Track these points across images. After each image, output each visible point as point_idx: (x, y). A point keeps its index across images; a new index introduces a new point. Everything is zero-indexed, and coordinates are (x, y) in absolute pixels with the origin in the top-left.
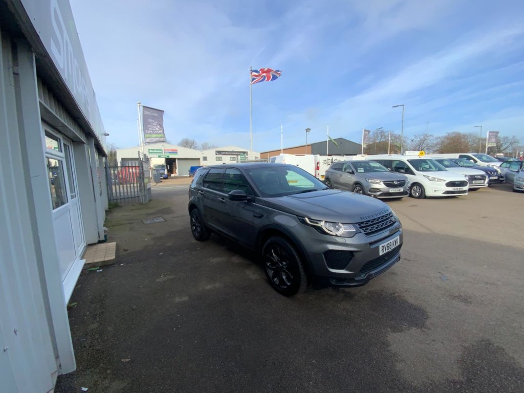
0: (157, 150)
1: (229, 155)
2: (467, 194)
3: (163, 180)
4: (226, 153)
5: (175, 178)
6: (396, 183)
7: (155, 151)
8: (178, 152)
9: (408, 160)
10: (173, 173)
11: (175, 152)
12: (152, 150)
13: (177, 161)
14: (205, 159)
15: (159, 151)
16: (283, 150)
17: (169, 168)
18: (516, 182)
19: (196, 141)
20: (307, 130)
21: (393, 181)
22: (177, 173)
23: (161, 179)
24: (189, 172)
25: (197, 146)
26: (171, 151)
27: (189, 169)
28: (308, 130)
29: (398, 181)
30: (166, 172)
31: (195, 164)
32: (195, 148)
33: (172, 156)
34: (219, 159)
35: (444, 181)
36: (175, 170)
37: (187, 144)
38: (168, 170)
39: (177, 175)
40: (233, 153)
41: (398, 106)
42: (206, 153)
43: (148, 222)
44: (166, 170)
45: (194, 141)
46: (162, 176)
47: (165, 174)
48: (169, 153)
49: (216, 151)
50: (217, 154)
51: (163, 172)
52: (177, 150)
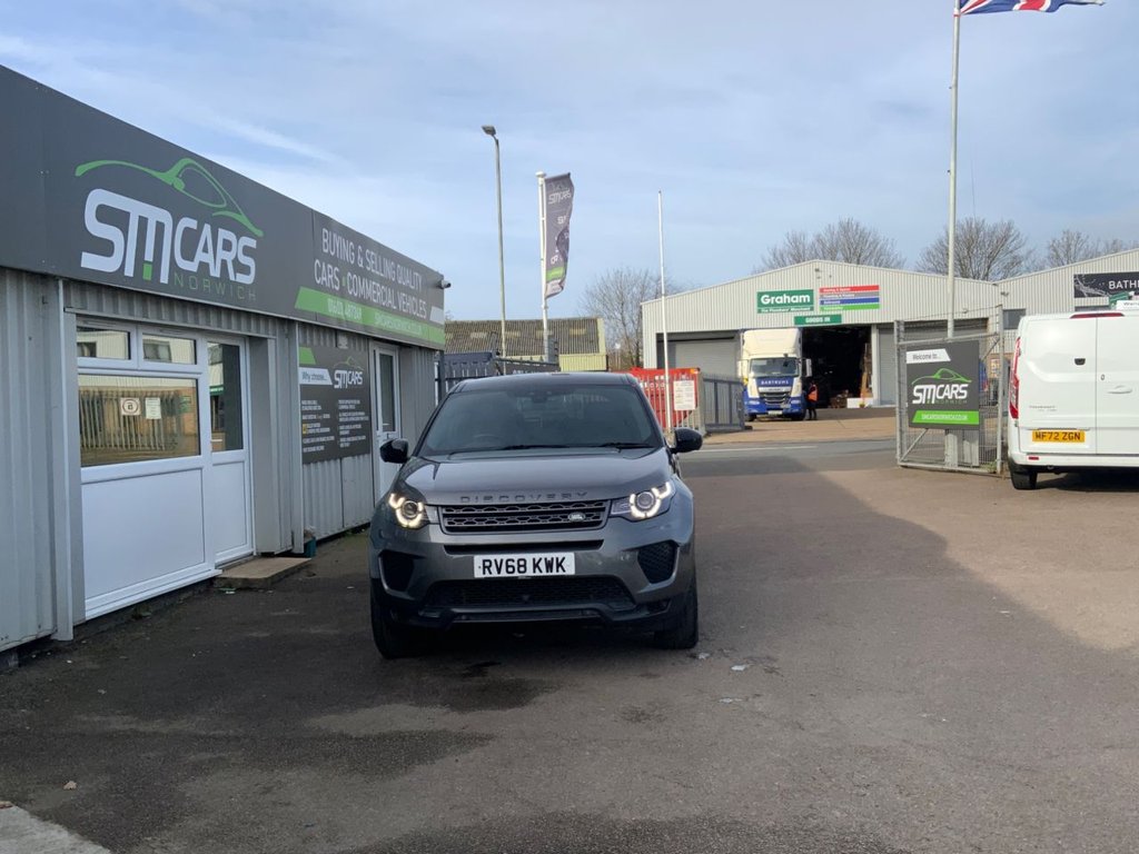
0: (791, 293)
5: (863, 412)
7: (784, 299)
8: (883, 294)
10: (856, 394)
11: (867, 296)
12: (772, 294)
13: (874, 336)
15: (798, 299)
25: (1022, 252)
26: (851, 296)
33: (851, 316)
36: (868, 381)
39: (869, 401)
44: (797, 382)
46: (783, 406)
47: (793, 395)
48: (843, 302)
49: (1079, 278)
50: (1085, 290)
51: (784, 389)
52: (876, 287)
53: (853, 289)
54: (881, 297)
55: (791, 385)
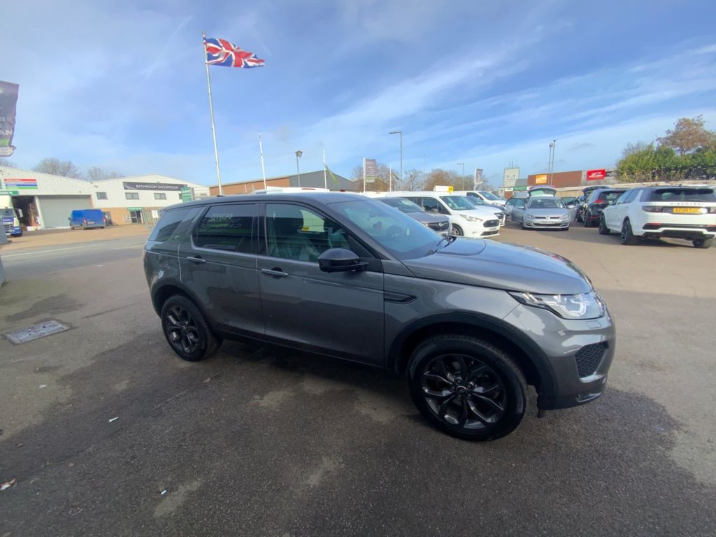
1: (151, 189)
2: (498, 234)
3: (13, 239)
4: (146, 186)
6: (440, 225)
9: (440, 197)
10: (31, 225)
11: (32, 183)
13: (37, 201)
14: (102, 196)
16: (267, 181)
17: (21, 215)
18: (526, 220)
19: (74, 163)
20: (297, 153)
21: (438, 223)
22: (40, 222)
23: (8, 237)
24: (69, 222)
25: (78, 172)
26: (22, 183)
27: (69, 215)
28: (299, 154)
29: (442, 223)
30: (16, 222)
31: (80, 206)
32: (75, 176)
33: (23, 192)
34: (134, 197)
35: (481, 220)
36: (36, 219)
37: (53, 168)
38: (19, 218)
39: (40, 227)
40: (160, 187)
41: (395, 133)
42: (103, 186)
43: (24, 337)
44: (16, 220)
45: (70, 163)
46: (10, 231)
47: (15, 226)
48: (18, 185)
49: (125, 183)
50: (128, 187)
51: (9, 223)
52: (35, 180)
53: (23, 180)
54: (38, 184)
55: (12, 220)
